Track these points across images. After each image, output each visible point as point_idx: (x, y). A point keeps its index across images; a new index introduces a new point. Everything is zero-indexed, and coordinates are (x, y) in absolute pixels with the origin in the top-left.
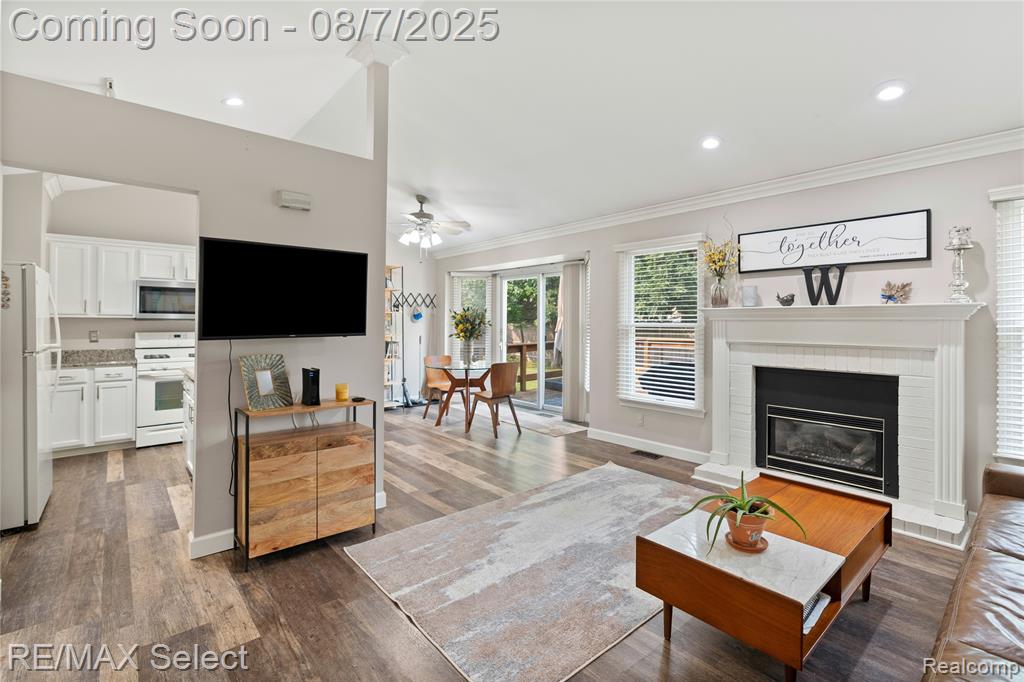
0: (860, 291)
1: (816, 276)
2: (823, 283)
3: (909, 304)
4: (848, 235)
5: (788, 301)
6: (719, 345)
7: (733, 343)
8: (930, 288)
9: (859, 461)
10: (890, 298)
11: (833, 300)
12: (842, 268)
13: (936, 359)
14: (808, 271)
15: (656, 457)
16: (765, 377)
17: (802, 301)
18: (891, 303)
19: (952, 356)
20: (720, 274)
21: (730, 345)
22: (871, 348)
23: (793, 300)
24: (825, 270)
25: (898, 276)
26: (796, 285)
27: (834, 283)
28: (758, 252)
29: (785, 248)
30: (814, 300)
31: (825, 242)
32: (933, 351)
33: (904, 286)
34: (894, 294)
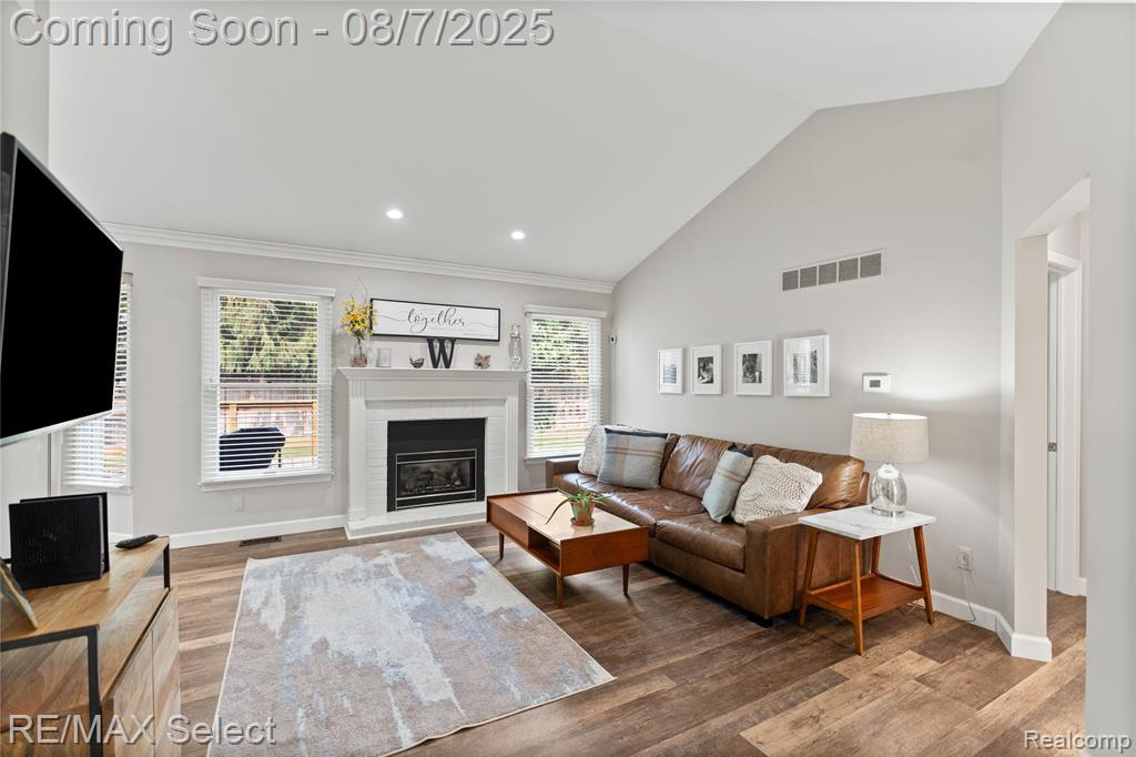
0: (463, 359)
1: (437, 345)
2: (441, 350)
3: (489, 369)
4: (457, 317)
5: (418, 364)
6: (356, 404)
7: (371, 402)
8: (500, 360)
9: (458, 483)
10: (480, 365)
11: (448, 365)
12: (453, 340)
13: (507, 404)
14: (430, 340)
15: (277, 539)
16: (396, 430)
17: (428, 365)
18: (480, 369)
19: (513, 402)
20: (358, 334)
21: (367, 402)
22: (473, 400)
23: (421, 364)
24: (442, 340)
25: (484, 350)
26: (420, 351)
27: (448, 351)
28: (389, 318)
29: (412, 318)
30: (435, 365)
31: (442, 319)
32: (504, 400)
33: (487, 357)
34: (481, 362)
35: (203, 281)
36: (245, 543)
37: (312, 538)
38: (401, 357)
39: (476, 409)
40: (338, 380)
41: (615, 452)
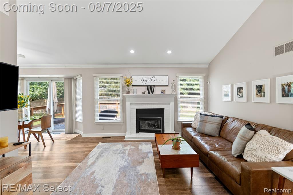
0: (157, 91)
1: (149, 87)
2: (151, 89)
3: (165, 94)
4: (155, 79)
5: (144, 93)
6: (128, 104)
7: (132, 103)
8: (169, 91)
9: (157, 127)
10: (162, 93)
11: (152, 93)
12: (154, 86)
13: (170, 104)
14: (147, 86)
15: (110, 137)
16: (138, 111)
17: (147, 93)
18: (162, 94)
19: (172, 104)
20: (128, 86)
21: (130, 104)
22: (160, 103)
23: (145, 93)
24: (151, 86)
25: (163, 88)
26: (145, 89)
27: (153, 89)
28: (136, 81)
29: (143, 80)
30: (149, 93)
31: (151, 80)
32: (170, 103)
33: (164, 90)
34: (163, 92)
35: (94, 75)
36: (103, 138)
37: (117, 138)
38: (139, 91)
39: (161, 106)
40: (124, 98)
41: (202, 122)
